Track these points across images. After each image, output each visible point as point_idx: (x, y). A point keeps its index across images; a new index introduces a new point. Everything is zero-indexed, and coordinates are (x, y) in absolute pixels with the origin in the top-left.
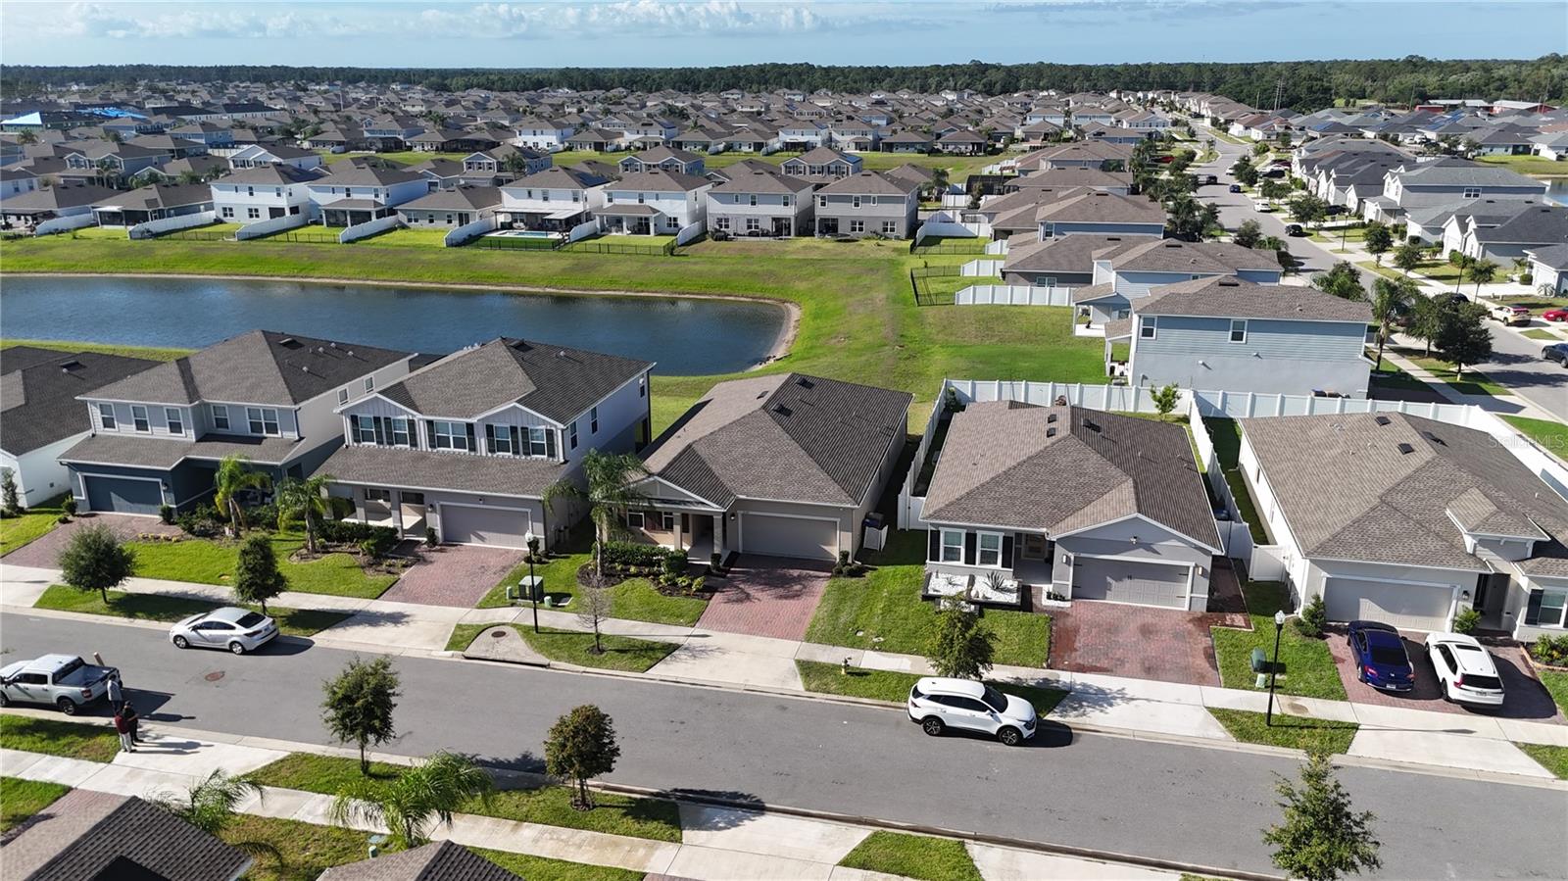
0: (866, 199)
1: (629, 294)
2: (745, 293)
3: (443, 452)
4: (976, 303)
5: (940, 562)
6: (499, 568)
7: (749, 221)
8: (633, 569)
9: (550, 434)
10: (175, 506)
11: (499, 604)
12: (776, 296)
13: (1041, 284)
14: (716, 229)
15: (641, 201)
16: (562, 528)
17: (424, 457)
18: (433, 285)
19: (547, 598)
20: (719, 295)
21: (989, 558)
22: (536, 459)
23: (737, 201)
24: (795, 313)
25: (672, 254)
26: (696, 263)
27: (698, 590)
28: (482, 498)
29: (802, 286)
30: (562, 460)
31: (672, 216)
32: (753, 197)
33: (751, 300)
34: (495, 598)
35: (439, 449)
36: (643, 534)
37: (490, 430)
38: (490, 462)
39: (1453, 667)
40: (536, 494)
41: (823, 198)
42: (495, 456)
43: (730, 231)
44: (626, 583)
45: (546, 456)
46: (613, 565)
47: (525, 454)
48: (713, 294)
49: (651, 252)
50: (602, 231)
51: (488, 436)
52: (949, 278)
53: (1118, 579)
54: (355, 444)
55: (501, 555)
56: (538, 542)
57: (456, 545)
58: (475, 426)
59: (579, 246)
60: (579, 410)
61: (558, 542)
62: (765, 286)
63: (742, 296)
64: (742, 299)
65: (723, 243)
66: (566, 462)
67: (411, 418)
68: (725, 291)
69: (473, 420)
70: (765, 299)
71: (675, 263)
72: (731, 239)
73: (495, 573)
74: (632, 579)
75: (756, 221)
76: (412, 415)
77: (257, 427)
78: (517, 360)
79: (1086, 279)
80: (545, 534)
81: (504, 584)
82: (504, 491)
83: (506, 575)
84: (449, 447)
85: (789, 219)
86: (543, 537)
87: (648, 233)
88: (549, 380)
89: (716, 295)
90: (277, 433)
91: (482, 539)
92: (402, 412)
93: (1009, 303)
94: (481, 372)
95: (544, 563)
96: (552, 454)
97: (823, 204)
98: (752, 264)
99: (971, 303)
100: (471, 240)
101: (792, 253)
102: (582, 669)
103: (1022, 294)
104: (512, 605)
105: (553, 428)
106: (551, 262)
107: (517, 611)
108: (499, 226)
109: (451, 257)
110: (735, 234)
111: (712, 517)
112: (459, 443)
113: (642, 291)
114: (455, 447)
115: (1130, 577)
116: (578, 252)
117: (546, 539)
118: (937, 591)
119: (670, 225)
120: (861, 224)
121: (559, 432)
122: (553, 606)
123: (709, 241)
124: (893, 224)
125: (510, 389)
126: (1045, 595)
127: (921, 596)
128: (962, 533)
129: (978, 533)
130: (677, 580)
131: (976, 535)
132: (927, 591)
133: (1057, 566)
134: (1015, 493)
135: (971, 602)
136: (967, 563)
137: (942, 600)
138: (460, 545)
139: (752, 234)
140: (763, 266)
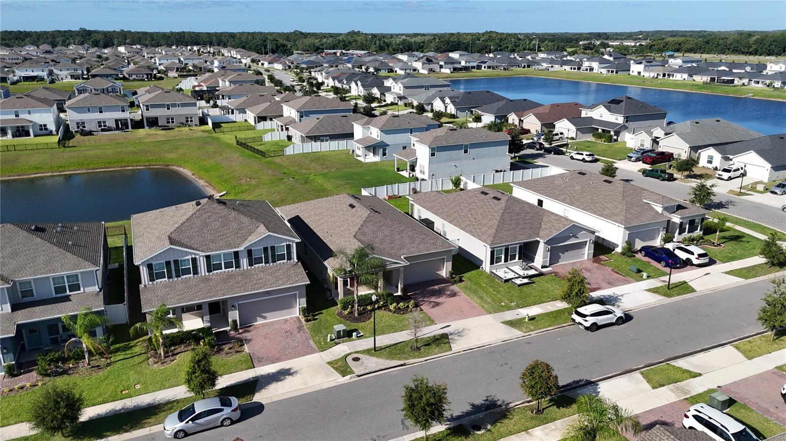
0: (174, 105)
2: (138, 164)
3: (217, 273)
4: (295, 153)
5: (495, 265)
6: (297, 329)
7: (99, 123)
8: (369, 308)
9: (289, 247)
10: (14, 362)
11: (329, 346)
12: (160, 163)
13: (322, 141)
14: (78, 129)
15: (17, 116)
17: (206, 280)
19: (354, 334)
20: (121, 167)
21: (513, 257)
22: (280, 264)
23: (89, 111)
24: (184, 171)
25: (64, 147)
26: (87, 150)
27: (413, 307)
28: (268, 293)
29: (172, 156)
30: (296, 260)
31: (43, 124)
32: (100, 108)
33: (144, 167)
34: (322, 344)
35: (214, 272)
36: (349, 290)
37: (250, 252)
38: (250, 272)
39: (692, 253)
41: (147, 106)
42: (253, 267)
43: (87, 129)
44: (374, 314)
45: (286, 260)
47: (272, 262)
49: (46, 147)
51: (248, 256)
53: (563, 253)
54: (151, 283)
55: (285, 323)
58: (239, 252)
60: (289, 230)
62: (149, 159)
64: (139, 168)
65: (90, 137)
67: (193, 256)
68: (123, 164)
69: (241, 249)
71: (71, 151)
72: (94, 134)
73: (299, 332)
74: (375, 312)
75: (104, 122)
76: (194, 254)
77: (60, 289)
78: (231, 210)
79: (351, 136)
83: (306, 331)
84: (222, 269)
85: (127, 120)
86: (306, 305)
87: (29, 136)
89: (118, 167)
90: (80, 290)
91: (265, 318)
92: (187, 254)
94: (217, 221)
95: (317, 319)
96: (289, 258)
97: (147, 110)
98: (127, 147)
99: (292, 153)
102: (423, 359)
103: (316, 146)
104: (336, 344)
105: (291, 243)
107: (344, 345)
110: (91, 131)
111: (399, 269)
112: (228, 265)
113: (64, 171)
115: (567, 251)
118: (506, 277)
119: (41, 129)
120: (172, 119)
121: (294, 244)
122: (357, 337)
123: (79, 137)
124: (191, 118)
125: (246, 227)
126: (539, 267)
127: (501, 281)
128: (504, 249)
129: (510, 247)
130: (399, 306)
131: (508, 248)
132: (502, 278)
133: (544, 253)
134: (513, 226)
135: (524, 278)
136: (505, 262)
137: (513, 280)
138: (253, 325)
139: (103, 130)
140: (135, 148)
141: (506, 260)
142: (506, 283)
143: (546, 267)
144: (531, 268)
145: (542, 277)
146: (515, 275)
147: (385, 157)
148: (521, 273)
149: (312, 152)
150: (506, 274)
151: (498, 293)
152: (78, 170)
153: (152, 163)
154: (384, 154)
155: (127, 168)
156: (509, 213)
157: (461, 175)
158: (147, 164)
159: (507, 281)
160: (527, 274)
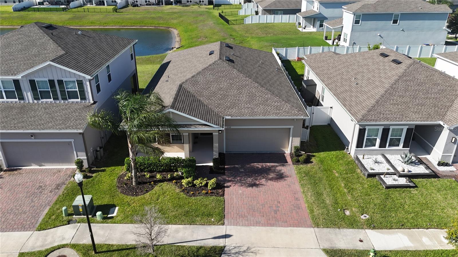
1: (100, 27)
2: (151, 25)
4: (253, 23)
5: (363, 148)
6: (54, 186)
8: (158, 176)
9: (80, 84)
11: (57, 223)
12: (165, 26)
13: (277, 14)
14: (133, 2)
16: (98, 149)
18: (8, 27)
19: (99, 213)
20: (140, 26)
21: (394, 143)
22: (73, 102)
24: (175, 32)
25: (116, 12)
26: (127, 15)
27: (213, 189)
28: (32, 135)
29: (175, 21)
30: (92, 102)
33: (154, 28)
34: (54, 217)
37: (32, 83)
38: (37, 107)
40: (77, 129)
42: (40, 102)
43: (138, 3)
44: (157, 188)
45: (79, 100)
46: (143, 173)
47: (63, 99)
48: (137, 26)
49: (107, 11)
50: (84, 5)
51: (32, 88)
52: (235, 16)
55: (54, 174)
56: (82, 162)
57: (16, 170)
58: (20, 81)
59: (74, 10)
60: (99, 66)
61: (96, 158)
62: (160, 22)
63: (150, 27)
64: (150, 28)
65: (136, 8)
66: (95, 103)
68: (142, 25)
69: (19, 77)
70: (160, 27)
71: (118, 15)
72: (139, 7)
73: (51, 192)
74: (160, 184)
78: (47, 34)
79: (299, 11)
80: (87, 155)
81: (60, 202)
82: (50, 128)
83: (60, 192)
84: (2, 98)
86: (86, 158)
87: (104, 5)
88: (74, 47)
89: (139, 26)
93: (265, 22)
94: (22, 44)
95: (92, 177)
96: (83, 98)
98: (151, 14)
99: (250, 23)
100: (24, 9)
101: (166, 10)
103: (270, 19)
104: (69, 222)
105: (83, 79)
106: (63, 16)
107: (74, 228)
108: (38, 4)
109: (16, 15)
110: (140, 5)
111: (211, 134)
112: (10, 95)
113: (106, 26)
114: (7, 98)
116: (75, 12)
117: (88, 159)
118: (374, 170)
119: (113, 2)
121: (87, 82)
122: (104, 218)
123: (130, 7)
125: (45, 54)
126: (435, 163)
127: (364, 174)
128: (381, 129)
129: (391, 128)
130: (195, 182)
131: (389, 129)
132: (367, 170)
133: (446, 145)
134: (405, 99)
135: (401, 176)
136: (380, 146)
137: (382, 176)
138: (20, 169)
139: (147, 5)
140: (156, 15)
141: (383, 145)
142: (370, 179)
143: (447, 165)
144: (421, 162)
145: (433, 179)
146: (388, 169)
147: (321, 28)
148: (401, 167)
149: (266, 23)
150: (376, 164)
151: (349, 192)
152: (114, 26)
153: (160, 26)
154: (321, 26)
155: (143, 27)
156: (406, 81)
157: (381, 44)
158: (157, 26)
159: (371, 176)
160: (410, 171)
